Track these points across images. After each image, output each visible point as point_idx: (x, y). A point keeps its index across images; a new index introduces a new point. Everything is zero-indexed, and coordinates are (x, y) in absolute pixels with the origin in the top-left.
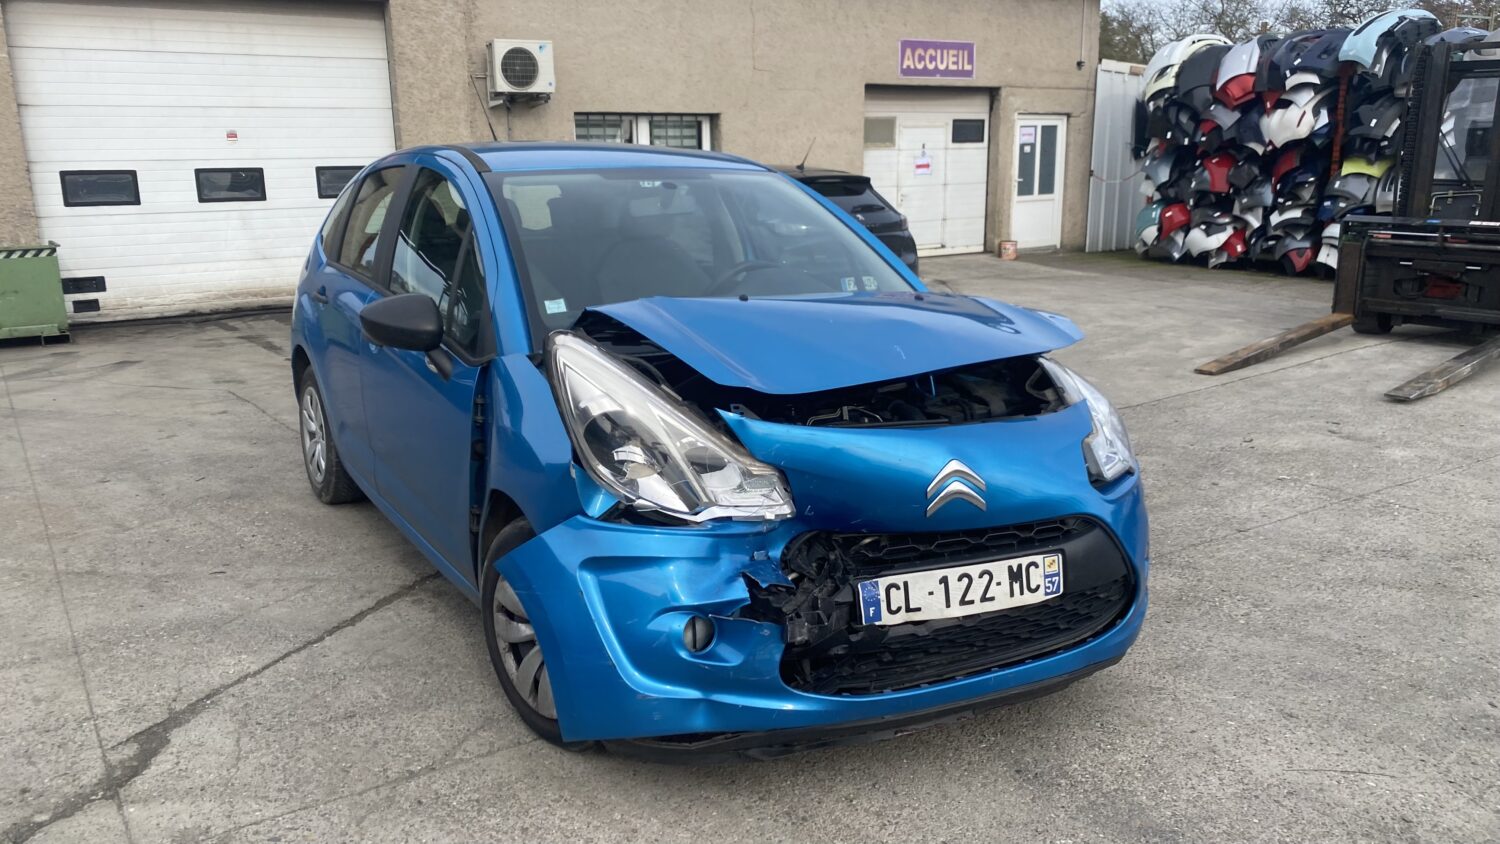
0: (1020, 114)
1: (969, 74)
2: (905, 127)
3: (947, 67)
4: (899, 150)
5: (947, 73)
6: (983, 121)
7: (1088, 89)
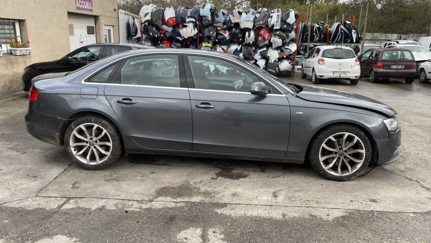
0: (104, 25)
1: (92, 10)
2: (76, 28)
3: (87, 8)
4: (75, 36)
5: (87, 10)
6: (94, 27)
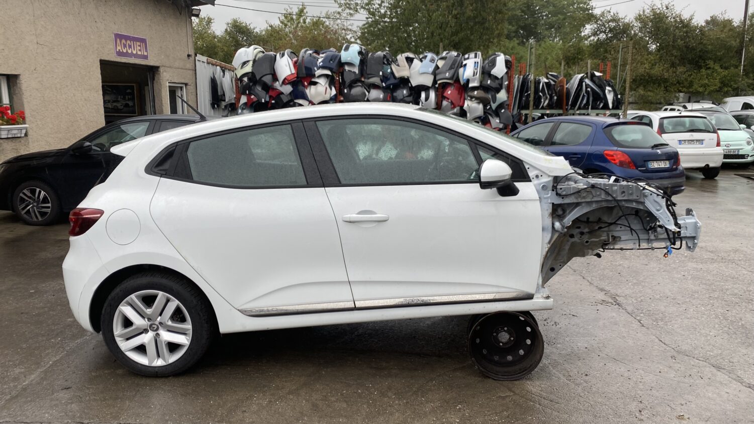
0: (169, 83)
1: (146, 57)
5: (136, 56)
7: (192, 70)
